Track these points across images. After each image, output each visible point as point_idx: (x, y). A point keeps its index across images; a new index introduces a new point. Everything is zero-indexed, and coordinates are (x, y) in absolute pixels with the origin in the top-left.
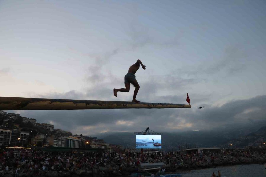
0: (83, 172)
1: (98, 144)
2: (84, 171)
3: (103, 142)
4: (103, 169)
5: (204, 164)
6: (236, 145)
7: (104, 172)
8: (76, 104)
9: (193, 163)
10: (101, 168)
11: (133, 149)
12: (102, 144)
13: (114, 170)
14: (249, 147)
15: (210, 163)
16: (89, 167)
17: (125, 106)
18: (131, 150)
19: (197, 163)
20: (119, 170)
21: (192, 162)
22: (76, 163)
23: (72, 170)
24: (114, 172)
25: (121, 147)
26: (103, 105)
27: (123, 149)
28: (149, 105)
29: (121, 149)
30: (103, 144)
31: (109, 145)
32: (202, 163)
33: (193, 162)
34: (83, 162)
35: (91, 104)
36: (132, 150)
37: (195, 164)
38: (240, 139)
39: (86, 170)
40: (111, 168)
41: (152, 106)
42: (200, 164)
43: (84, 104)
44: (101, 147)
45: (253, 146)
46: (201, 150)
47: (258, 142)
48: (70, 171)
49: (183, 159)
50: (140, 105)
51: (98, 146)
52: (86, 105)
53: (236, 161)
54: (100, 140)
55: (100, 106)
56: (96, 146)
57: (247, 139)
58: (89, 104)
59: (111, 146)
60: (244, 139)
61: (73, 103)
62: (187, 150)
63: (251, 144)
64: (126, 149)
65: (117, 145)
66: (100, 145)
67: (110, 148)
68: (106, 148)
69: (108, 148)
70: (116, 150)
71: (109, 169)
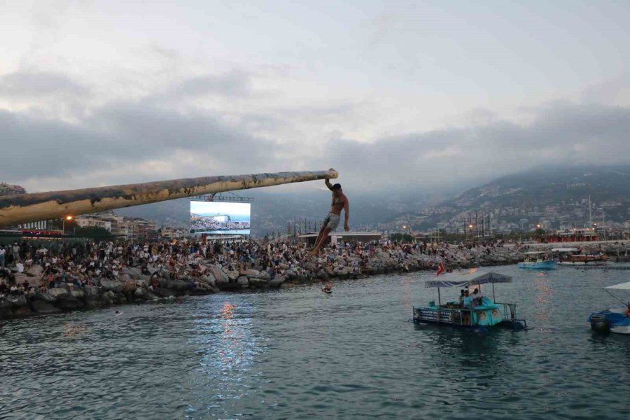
0: (62, 295)
1: (94, 218)
2: (65, 291)
4: (112, 284)
5: (345, 271)
6: (412, 225)
7: (114, 292)
8: (64, 205)
9: (321, 268)
10: (105, 283)
11: (181, 229)
12: (105, 217)
13: (138, 286)
14: (440, 230)
15: (357, 268)
16: (75, 282)
17: (190, 191)
18: (175, 230)
19: (329, 268)
20: (151, 287)
21: (317, 266)
22: (42, 272)
23: (33, 290)
24: (139, 290)
25: (151, 225)
26: (135, 199)
27: (157, 229)
28: (246, 181)
29: (152, 229)
30: (107, 217)
31: (122, 218)
32: (341, 269)
33: (320, 266)
34: (60, 269)
35: (104, 199)
36: (178, 231)
37: (325, 270)
38: (423, 213)
39: (68, 288)
40: (132, 283)
41: (253, 182)
42: (336, 269)
43: (87, 203)
44: (103, 224)
45: (448, 229)
46: (339, 237)
47: (457, 221)
48: (26, 293)
49: (297, 258)
50: (224, 184)
51: (94, 223)
52: (93, 202)
53: (413, 264)
55: (129, 201)
56: (90, 222)
57: (436, 212)
58: (99, 200)
59: (128, 221)
60: (431, 212)
61: (58, 202)
62: (307, 238)
63: (443, 225)
64: (165, 229)
65: (141, 219)
66: (99, 219)
67: (124, 227)
68: (116, 226)
69: (119, 226)
70: (141, 231)
71: (126, 284)
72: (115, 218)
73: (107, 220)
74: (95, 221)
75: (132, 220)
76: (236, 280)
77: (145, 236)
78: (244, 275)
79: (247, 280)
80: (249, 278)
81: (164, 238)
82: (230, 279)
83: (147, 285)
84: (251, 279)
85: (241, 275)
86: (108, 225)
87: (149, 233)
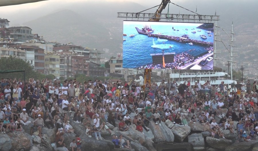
1: (10, 45)
3: (30, 37)
12: (27, 43)
25: (94, 56)
27: (103, 62)
29: (96, 62)
30: (30, 45)
31: (51, 46)
44: (23, 55)
54: (18, 29)
59: (61, 51)
64: (115, 62)
65: (79, 48)
66: (17, 48)
67: (54, 60)
68: (42, 58)
69: (46, 57)
70: (78, 66)
71: (17, 139)
72: (41, 46)
73: (29, 49)
74: (12, 50)
75: (67, 48)
76: (186, 139)
77: (85, 72)
78: (198, 132)
79: (202, 139)
80: (205, 138)
81: (113, 75)
82: (176, 137)
83: (48, 142)
84: (208, 138)
85: (192, 132)
86: (30, 56)
87: (90, 68)
